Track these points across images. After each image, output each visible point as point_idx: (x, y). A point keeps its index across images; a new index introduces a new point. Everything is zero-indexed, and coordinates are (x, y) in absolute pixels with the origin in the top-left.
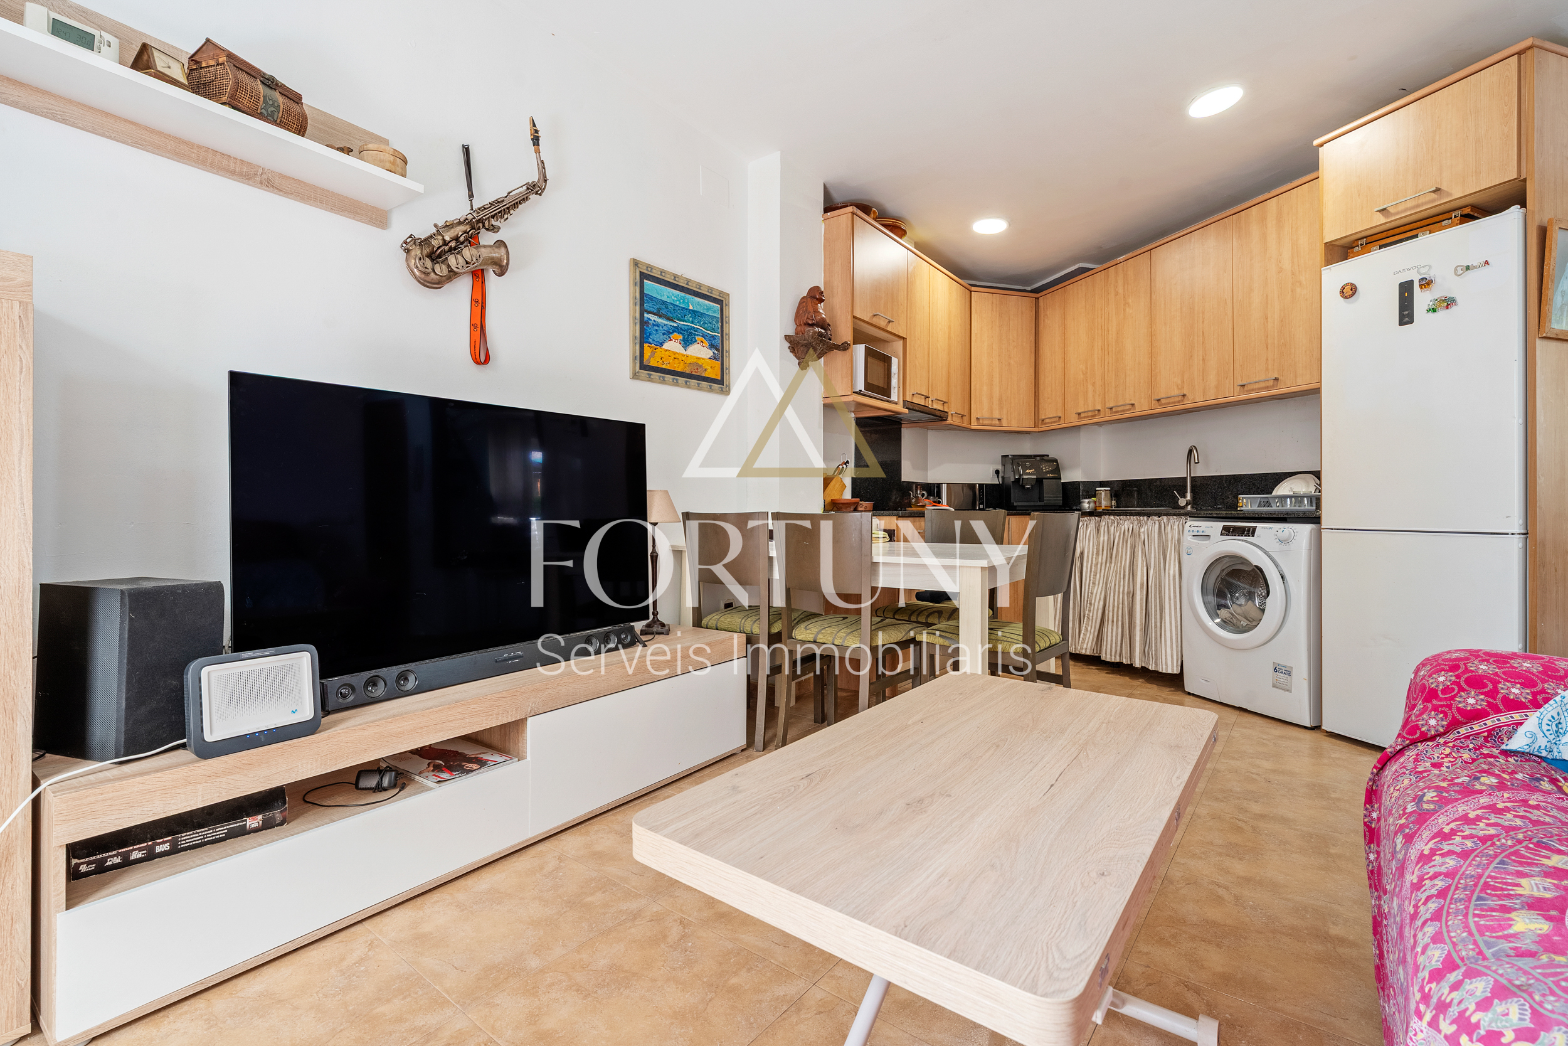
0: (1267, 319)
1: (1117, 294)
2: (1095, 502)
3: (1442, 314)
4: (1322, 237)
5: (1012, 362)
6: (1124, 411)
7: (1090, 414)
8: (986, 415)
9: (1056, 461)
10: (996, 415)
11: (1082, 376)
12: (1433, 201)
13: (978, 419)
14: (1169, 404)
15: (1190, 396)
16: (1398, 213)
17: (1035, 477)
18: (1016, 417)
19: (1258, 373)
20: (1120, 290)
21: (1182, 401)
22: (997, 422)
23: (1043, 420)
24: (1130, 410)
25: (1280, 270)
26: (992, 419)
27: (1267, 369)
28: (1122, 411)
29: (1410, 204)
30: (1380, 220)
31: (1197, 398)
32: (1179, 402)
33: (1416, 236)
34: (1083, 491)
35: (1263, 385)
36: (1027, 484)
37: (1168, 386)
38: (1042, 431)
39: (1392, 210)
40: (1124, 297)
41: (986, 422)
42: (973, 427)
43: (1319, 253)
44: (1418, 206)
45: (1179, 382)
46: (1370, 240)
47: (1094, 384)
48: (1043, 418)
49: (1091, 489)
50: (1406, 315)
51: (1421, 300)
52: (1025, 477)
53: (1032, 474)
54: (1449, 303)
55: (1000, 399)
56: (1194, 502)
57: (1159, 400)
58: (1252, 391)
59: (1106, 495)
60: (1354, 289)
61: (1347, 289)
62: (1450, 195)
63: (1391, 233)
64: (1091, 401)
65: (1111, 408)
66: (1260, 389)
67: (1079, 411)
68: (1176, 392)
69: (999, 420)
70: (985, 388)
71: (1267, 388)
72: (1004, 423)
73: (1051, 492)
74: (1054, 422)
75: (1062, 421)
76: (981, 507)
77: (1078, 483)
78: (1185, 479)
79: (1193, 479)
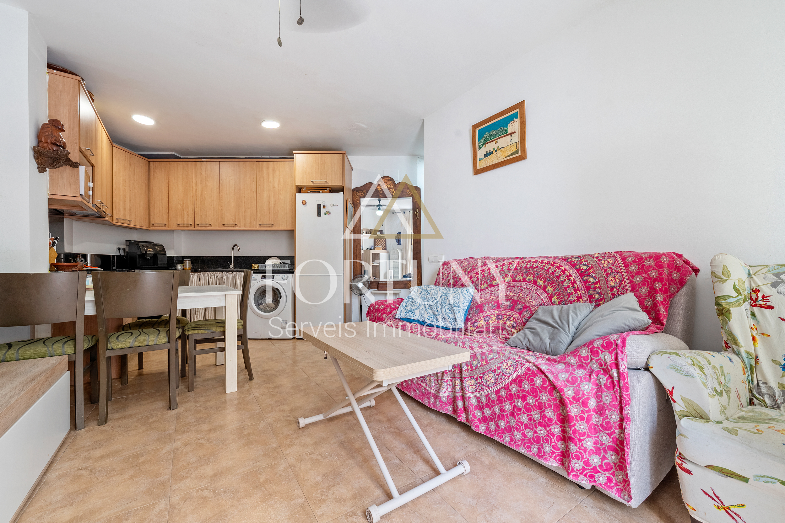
0: (269, 203)
1: (201, 174)
2: (183, 266)
3: (327, 215)
4: (295, 183)
5: (136, 192)
6: (205, 226)
7: (185, 225)
8: (122, 217)
9: (163, 246)
10: (128, 218)
11: (180, 207)
12: (325, 184)
13: (117, 219)
14: (229, 227)
15: (238, 225)
16: (316, 184)
17: (153, 253)
18: (138, 221)
19: (267, 221)
20: (203, 173)
21: (235, 226)
22: (128, 222)
23: (153, 224)
24: (209, 226)
25: (274, 187)
26: (126, 220)
27: (269, 220)
28: (204, 226)
29: (319, 182)
30: (311, 184)
31: (242, 226)
32: (233, 227)
33: (319, 192)
34: (176, 261)
35: (268, 226)
36: (148, 256)
37: (228, 219)
38: (152, 229)
39: (314, 182)
40: (205, 177)
41: (122, 221)
42: (115, 223)
43: (294, 189)
44: (321, 184)
45: (234, 219)
46: (307, 188)
47: (188, 212)
48: (153, 223)
49: (181, 260)
50: (319, 214)
51: (323, 211)
52: (147, 253)
53: (151, 251)
54: (329, 213)
55: (130, 210)
56: (234, 267)
57: (224, 225)
58: (264, 227)
59: (189, 263)
60: (306, 202)
61: (304, 202)
62: (328, 184)
63: (313, 188)
64: (187, 219)
65: (198, 225)
66: (267, 227)
67: (179, 223)
68: (232, 223)
69: (129, 221)
70: (121, 203)
71: (269, 227)
72: (132, 223)
73: (162, 261)
74: (162, 226)
75: (167, 226)
76: (114, 268)
77: (173, 257)
78: (231, 257)
79: (234, 257)
